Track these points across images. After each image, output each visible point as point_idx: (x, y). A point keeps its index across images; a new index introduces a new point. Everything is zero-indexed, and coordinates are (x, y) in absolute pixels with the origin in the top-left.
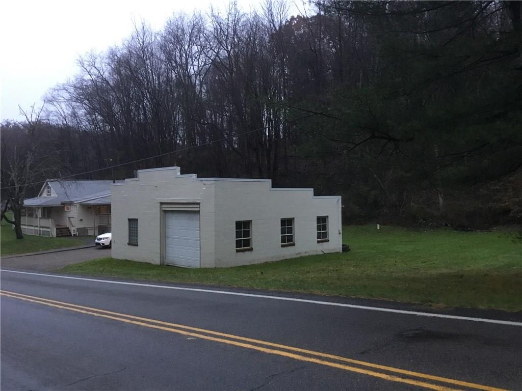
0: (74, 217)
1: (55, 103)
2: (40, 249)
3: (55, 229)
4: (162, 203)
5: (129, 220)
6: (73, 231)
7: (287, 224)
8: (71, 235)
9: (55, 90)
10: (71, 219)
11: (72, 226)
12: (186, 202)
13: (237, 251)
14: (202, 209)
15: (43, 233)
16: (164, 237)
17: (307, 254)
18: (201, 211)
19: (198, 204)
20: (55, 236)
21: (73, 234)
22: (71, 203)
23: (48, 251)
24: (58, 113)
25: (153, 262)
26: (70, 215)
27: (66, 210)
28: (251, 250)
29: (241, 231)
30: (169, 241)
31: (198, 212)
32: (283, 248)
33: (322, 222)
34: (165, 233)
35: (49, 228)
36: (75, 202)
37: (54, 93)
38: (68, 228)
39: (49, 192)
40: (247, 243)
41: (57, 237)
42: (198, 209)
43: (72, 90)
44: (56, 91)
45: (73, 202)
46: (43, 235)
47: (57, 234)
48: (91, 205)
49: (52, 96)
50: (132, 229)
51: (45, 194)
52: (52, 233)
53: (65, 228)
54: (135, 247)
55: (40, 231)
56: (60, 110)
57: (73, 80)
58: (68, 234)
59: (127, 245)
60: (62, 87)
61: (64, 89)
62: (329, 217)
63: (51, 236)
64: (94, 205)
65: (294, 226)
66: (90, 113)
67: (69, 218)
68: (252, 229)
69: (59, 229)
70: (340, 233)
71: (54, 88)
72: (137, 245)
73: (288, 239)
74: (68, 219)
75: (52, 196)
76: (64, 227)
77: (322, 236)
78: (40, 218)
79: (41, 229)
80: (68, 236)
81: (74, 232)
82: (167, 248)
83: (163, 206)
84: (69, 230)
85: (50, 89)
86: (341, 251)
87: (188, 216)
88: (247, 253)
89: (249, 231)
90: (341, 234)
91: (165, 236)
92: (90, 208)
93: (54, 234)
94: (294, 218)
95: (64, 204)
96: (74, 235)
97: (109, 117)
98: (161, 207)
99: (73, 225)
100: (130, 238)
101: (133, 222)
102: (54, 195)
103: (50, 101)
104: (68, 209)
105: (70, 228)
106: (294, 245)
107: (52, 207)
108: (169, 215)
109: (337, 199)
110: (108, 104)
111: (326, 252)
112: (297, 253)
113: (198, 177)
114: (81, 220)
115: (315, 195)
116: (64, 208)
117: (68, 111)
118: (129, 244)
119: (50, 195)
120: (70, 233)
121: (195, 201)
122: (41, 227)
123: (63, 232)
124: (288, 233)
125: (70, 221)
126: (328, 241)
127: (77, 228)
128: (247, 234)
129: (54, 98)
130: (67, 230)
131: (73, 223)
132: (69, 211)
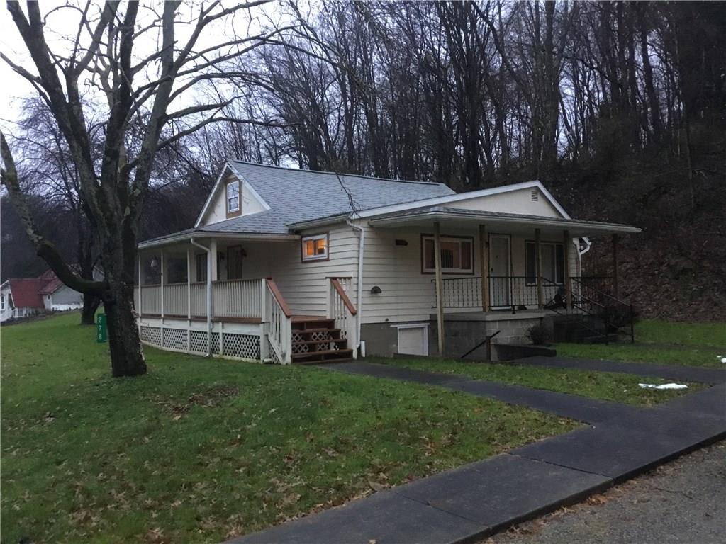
3: (287, 327)
6: (354, 334)
20: (289, 358)
21: (353, 348)
22: (334, 222)
26: (331, 270)
27: (308, 254)
36: (359, 216)
38: (330, 323)
39: (232, 204)
46: (227, 352)
47: (294, 350)
51: (220, 216)
52: (270, 346)
53: (320, 324)
55: (214, 335)
58: (333, 349)
63: (265, 358)
67: (334, 279)
69: (303, 325)
76: (315, 318)
78: (214, 284)
79: (219, 328)
80: (331, 358)
81: (357, 340)
84: (336, 334)
92: (404, 243)
93: (284, 346)
95: (297, 232)
96: (358, 352)
99: (354, 309)
116: (297, 244)
122: (217, 320)
123: (317, 341)
125: (340, 293)
127: (363, 325)
132: (324, 256)
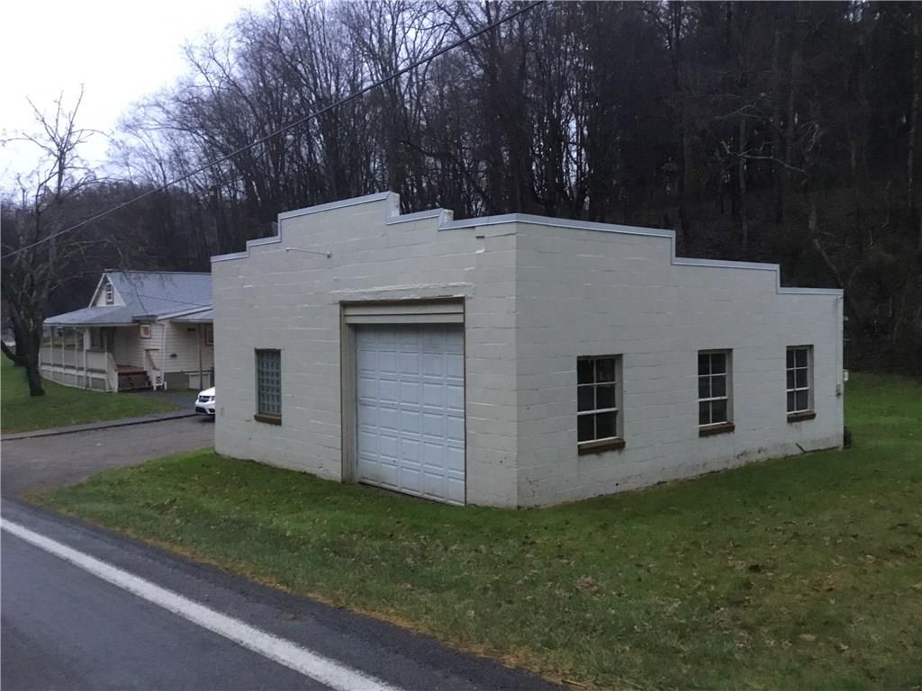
0: (157, 350)
1: (140, 131)
2: (74, 422)
3: (116, 376)
4: (345, 305)
5: (260, 353)
6: (156, 378)
7: (714, 364)
8: (152, 388)
9: (139, 107)
10: (151, 353)
11: (154, 369)
13: (582, 452)
14: (473, 317)
15: (92, 384)
16: (351, 402)
17: (762, 457)
18: (466, 325)
19: (460, 301)
20: (116, 390)
21: (155, 385)
22: (151, 320)
23: (89, 426)
24: (145, 151)
25: (319, 472)
26: (151, 345)
28: (619, 446)
29: (592, 388)
30: (367, 414)
31: (458, 329)
32: (704, 440)
33: (798, 358)
34: (357, 389)
35: (102, 372)
36: (159, 318)
37: (139, 112)
38: (145, 373)
39: (109, 296)
40: (608, 424)
41: (119, 391)
42: (459, 319)
43: (172, 107)
44: (142, 109)
45: (156, 316)
46: (93, 387)
47: (119, 386)
48: (195, 324)
49: (134, 118)
50: (265, 377)
51: (102, 303)
52: (109, 384)
53: (138, 373)
54: (275, 427)
55: (88, 378)
56: (150, 145)
57: (172, 87)
58: (147, 386)
59: (255, 421)
60: (152, 100)
61: (158, 105)
62: (815, 348)
63: (107, 391)
64: (199, 324)
65: (731, 372)
66: (211, 151)
67: (147, 350)
68: (621, 382)
70: (838, 395)
71: (138, 103)
72: (278, 423)
73: (715, 416)
74: (144, 353)
75: (116, 304)
76: (137, 371)
77: (799, 405)
78: (87, 351)
81: (158, 381)
82: (361, 434)
83: (350, 312)
85: (131, 104)
86: (839, 442)
87: (425, 339)
88: (609, 456)
89: (613, 387)
90: (842, 398)
91: (356, 397)
92: (193, 329)
93: (114, 384)
94: (730, 351)
95: (138, 321)
96: (158, 388)
97: (245, 165)
98: (342, 316)
99: (157, 367)
100: (261, 405)
101: (268, 359)
102: (119, 302)
103: (128, 126)
104: (147, 332)
105: (148, 374)
106: (730, 428)
107: (114, 328)
109: (832, 298)
110: (239, 137)
111: (808, 447)
112: (738, 453)
113: (456, 218)
114: (174, 356)
115: (782, 284)
116: (139, 327)
117: (165, 149)
118: (258, 419)
119: (112, 303)
120: (150, 383)
121: (446, 293)
122: (88, 371)
123: (135, 381)
124: (713, 396)
125: (149, 357)
126: (812, 416)
127: (165, 374)
128: (607, 397)
129: (137, 121)
130: (143, 376)
131: (154, 361)
132: (148, 336)
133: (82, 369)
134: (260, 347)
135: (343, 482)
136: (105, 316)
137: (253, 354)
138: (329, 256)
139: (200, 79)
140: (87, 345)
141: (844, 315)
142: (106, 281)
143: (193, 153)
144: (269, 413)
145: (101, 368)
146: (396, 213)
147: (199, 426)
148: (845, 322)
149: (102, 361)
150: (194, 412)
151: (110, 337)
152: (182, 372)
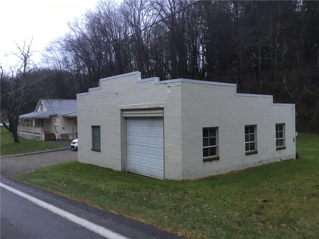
0: (58, 126)
1: (52, 51)
2: (29, 151)
3: (44, 135)
4: (122, 110)
5: (93, 127)
6: (57, 136)
7: (250, 130)
8: (56, 139)
10: (56, 127)
11: (57, 133)
12: (147, 107)
13: (205, 161)
14: (167, 114)
15: (36, 138)
16: (125, 144)
17: (267, 162)
18: (164, 117)
19: (162, 109)
20: (44, 140)
21: (57, 138)
22: (56, 116)
23: (34, 153)
24: (54, 58)
25: (114, 168)
26: (55, 124)
27: (53, 121)
28: (218, 159)
29: (208, 139)
30: (130, 148)
31: (162, 118)
32: (247, 156)
33: (280, 128)
34: (126, 139)
35: (39, 134)
36: (59, 115)
37: (52, 45)
38: (54, 134)
39: (42, 108)
40: (213, 151)
41: (45, 140)
42: (162, 115)
43: (63, 43)
44: (53, 44)
45: (58, 115)
47: (45, 139)
48: (70, 117)
50: (95, 135)
51: (39, 110)
52: (41, 138)
54: (98, 152)
55: (34, 136)
56: (56, 56)
57: (63, 36)
58: (54, 138)
60: (56, 40)
61: (58, 42)
62: (286, 124)
63: (41, 140)
64: (73, 117)
65: (256, 133)
66: (77, 58)
67: (55, 126)
68: (218, 136)
69: (47, 135)
70: (294, 140)
72: (99, 151)
73: (251, 148)
74: (53, 127)
75: (44, 110)
76: (51, 133)
77: (280, 144)
78: (34, 127)
79: (35, 135)
80: (54, 140)
81: (58, 137)
82: (128, 155)
83: (124, 113)
84: (55, 136)
86: (294, 157)
87: (149, 122)
88: (214, 162)
89: (215, 138)
90: (295, 141)
91: (126, 142)
92: (70, 119)
93: (43, 138)
94: (256, 125)
95: (51, 116)
96: (58, 139)
97: (88, 62)
98: (122, 114)
100: (93, 145)
101: (96, 129)
102: (45, 110)
103: (48, 50)
105: (55, 135)
106: (256, 152)
107: (43, 119)
108: (130, 122)
109: (292, 107)
110: (86, 53)
111: (284, 159)
112: (259, 161)
113: (160, 80)
114: (64, 128)
115: (274, 103)
116: (52, 119)
117: (61, 57)
118: (92, 150)
119: (42, 110)
120: (55, 138)
121: (157, 106)
122: (34, 133)
123: (50, 137)
124: (250, 141)
125: (55, 129)
126: (285, 148)
127: (61, 134)
128: (213, 141)
129: (51, 48)
130: (53, 135)
131: (57, 130)
132: (55, 121)
133: (32, 133)
134: (93, 125)
135: (122, 172)
136: (40, 114)
137: (91, 128)
138: (117, 94)
139: (73, 33)
140: (34, 125)
141: (296, 113)
142: (40, 102)
143: (70, 58)
144: (96, 148)
145: (38, 133)
146: (140, 78)
147: (73, 152)
148: (296, 115)
149: (39, 130)
150: (71, 148)
151: (42, 122)
152: (67, 134)
